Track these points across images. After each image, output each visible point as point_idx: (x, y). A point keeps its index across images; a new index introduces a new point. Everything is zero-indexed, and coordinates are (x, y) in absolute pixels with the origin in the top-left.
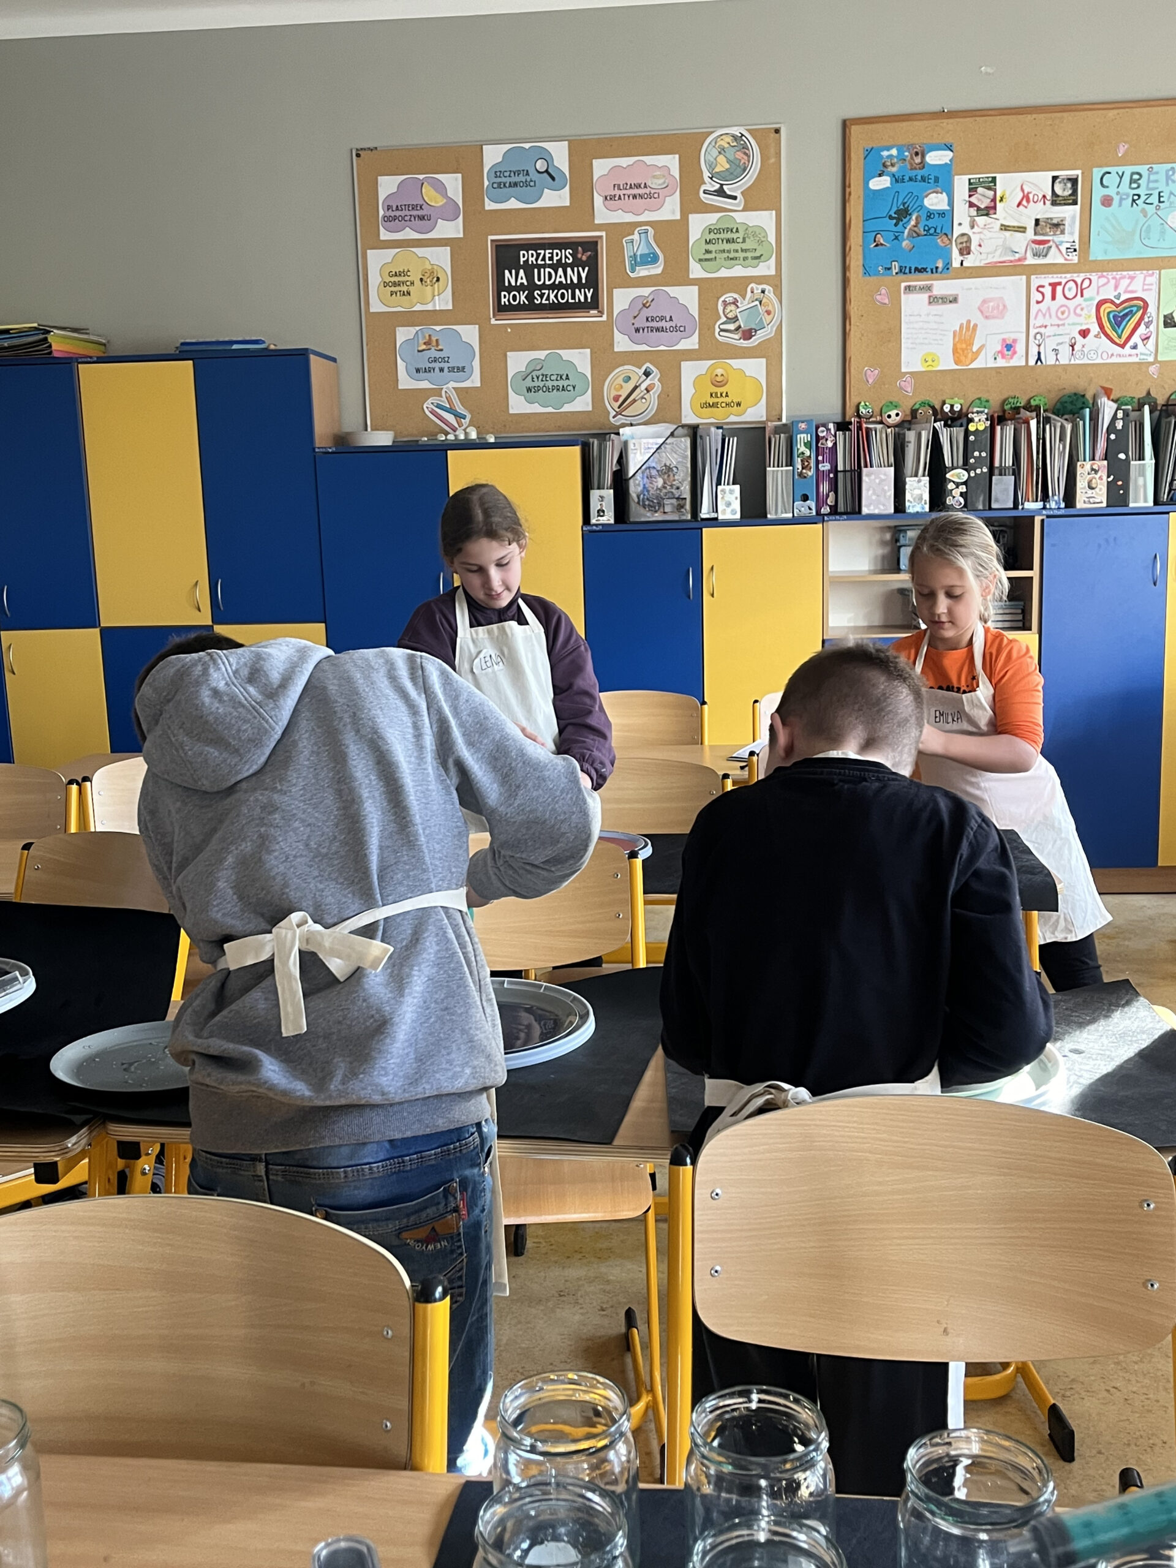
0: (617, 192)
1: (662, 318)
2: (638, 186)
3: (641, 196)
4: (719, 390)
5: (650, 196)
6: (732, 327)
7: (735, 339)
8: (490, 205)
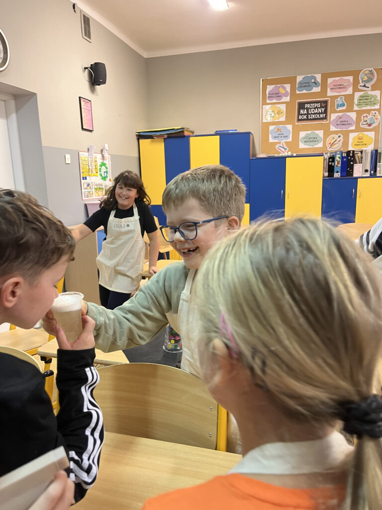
0: (334, 87)
1: (345, 121)
2: (340, 85)
3: (341, 88)
4: (360, 141)
5: (344, 88)
6: (365, 123)
7: (366, 127)
8: (298, 92)
